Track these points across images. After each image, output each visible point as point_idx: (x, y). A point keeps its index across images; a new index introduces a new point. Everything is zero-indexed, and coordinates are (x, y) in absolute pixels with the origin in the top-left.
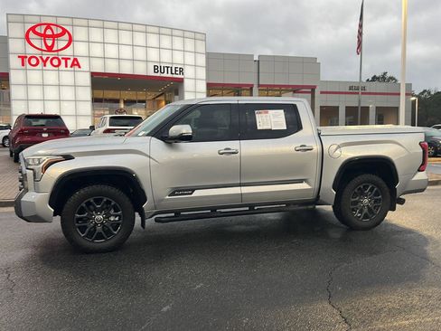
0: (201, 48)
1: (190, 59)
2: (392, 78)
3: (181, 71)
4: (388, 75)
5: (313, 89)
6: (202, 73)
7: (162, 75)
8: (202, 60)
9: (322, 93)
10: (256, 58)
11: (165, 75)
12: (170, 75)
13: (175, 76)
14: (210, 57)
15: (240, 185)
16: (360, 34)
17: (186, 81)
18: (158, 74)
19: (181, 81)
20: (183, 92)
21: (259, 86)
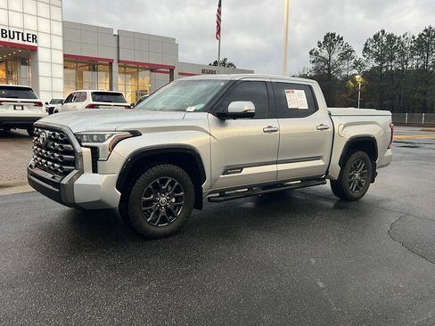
0: (57, 15)
1: (44, 26)
2: (231, 65)
3: (35, 38)
4: (228, 62)
5: (172, 70)
6: (58, 43)
7: (11, 41)
8: (58, 29)
9: (180, 74)
10: (115, 33)
11: (15, 41)
12: (20, 42)
13: (27, 43)
14: (67, 26)
15: (277, 163)
16: (219, 18)
17: (40, 50)
18: (7, 40)
19: (34, 49)
20: (37, 62)
21: (119, 61)
